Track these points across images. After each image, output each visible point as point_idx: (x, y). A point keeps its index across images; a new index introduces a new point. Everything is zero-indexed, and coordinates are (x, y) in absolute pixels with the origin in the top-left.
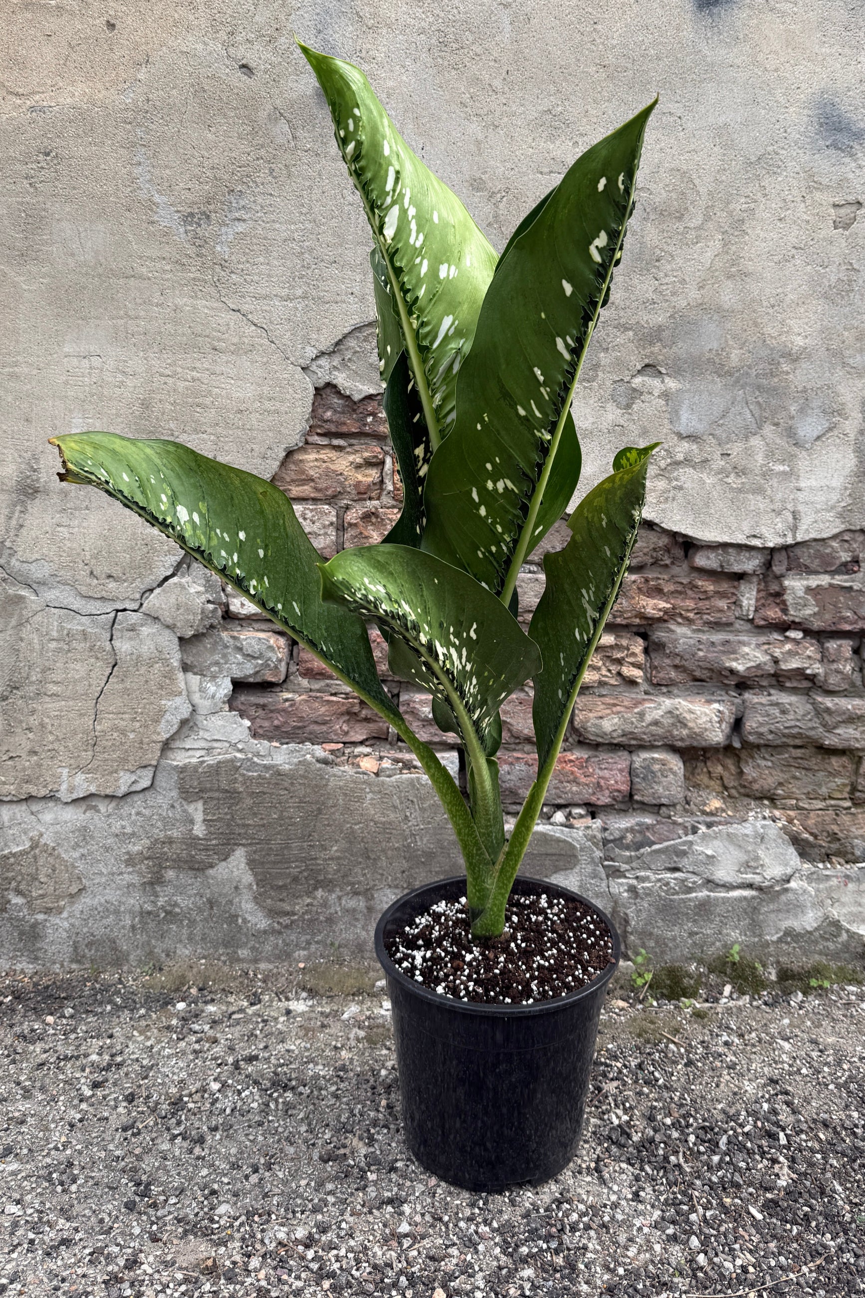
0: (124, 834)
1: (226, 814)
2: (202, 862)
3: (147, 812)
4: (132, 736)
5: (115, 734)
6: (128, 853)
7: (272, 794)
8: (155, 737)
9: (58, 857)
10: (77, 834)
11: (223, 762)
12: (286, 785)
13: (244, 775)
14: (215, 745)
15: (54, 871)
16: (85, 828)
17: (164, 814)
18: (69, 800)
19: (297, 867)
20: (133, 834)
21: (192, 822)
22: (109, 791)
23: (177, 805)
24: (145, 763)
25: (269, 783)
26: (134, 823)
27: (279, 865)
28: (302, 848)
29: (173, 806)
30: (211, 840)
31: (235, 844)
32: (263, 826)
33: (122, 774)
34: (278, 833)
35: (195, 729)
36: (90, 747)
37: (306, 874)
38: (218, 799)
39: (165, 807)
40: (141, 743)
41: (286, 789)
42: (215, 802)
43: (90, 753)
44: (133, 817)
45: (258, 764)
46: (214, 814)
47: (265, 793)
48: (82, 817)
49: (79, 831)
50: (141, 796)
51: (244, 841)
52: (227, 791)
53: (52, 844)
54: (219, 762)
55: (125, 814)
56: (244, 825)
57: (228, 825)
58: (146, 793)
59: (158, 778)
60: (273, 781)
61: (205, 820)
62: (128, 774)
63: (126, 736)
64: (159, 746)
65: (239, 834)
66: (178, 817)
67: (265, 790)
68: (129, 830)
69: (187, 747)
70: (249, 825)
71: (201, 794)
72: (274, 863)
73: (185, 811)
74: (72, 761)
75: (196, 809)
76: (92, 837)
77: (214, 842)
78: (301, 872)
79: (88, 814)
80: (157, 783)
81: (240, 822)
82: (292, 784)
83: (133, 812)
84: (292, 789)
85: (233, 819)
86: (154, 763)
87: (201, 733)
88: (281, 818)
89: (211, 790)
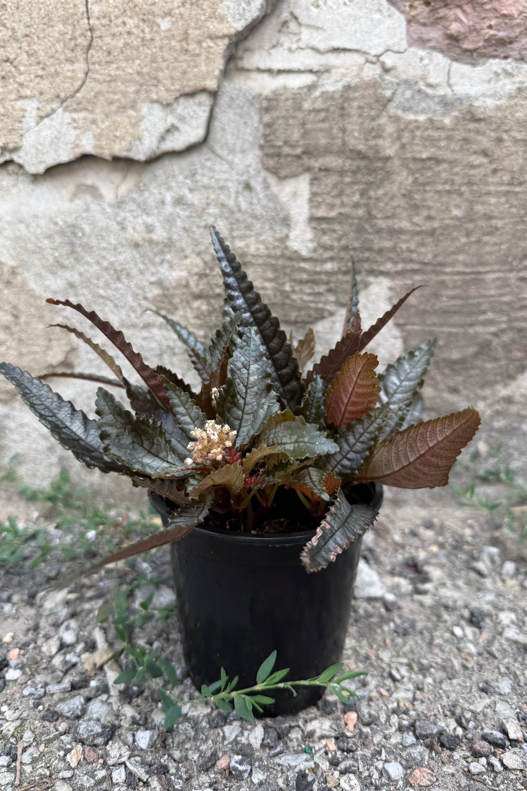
0: (151, 242)
1: (356, 206)
2: (304, 307)
3: (195, 198)
4: (165, 24)
5: (131, 23)
6: (159, 283)
7: (453, 163)
8: (214, 27)
9: (23, 288)
10: (58, 239)
11: (355, 88)
12: (485, 142)
13: (396, 119)
14: (333, 59)
15: (16, 317)
16: (73, 228)
17: (231, 203)
18: (41, 169)
19: (491, 322)
20: (169, 245)
21: (286, 221)
22: (119, 150)
23: (257, 185)
24: (192, 84)
25: (449, 138)
26: (170, 221)
27: (456, 319)
28: (505, 283)
29: (248, 187)
30: (324, 261)
31: (371, 272)
32: (432, 233)
33: (145, 109)
34: (460, 251)
35: (293, 26)
36: (79, 52)
37: (505, 338)
38: (342, 173)
39: (233, 186)
40: (186, 37)
41: (485, 153)
42: (333, 179)
43: (80, 66)
44: (169, 209)
45: (427, 95)
46: (332, 207)
47: (438, 161)
48: (66, 205)
49: (62, 233)
50: (185, 163)
51: (389, 266)
52: (360, 155)
53: (11, 263)
54: (348, 88)
55: (151, 202)
56: (394, 232)
57: (360, 230)
58: (195, 158)
59: (216, 124)
60: (460, 135)
61: (312, 219)
62: (157, 110)
63: (153, 24)
64: (223, 44)
65: (380, 251)
66: (259, 210)
67: (441, 154)
68: (160, 234)
69: (276, 66)
70: (401, 231)
71: (307, 161)
72: (446, 312)
73: (273, 198)
74: (45, 85)
75: (295, 195)
76: (87, 248)
77: (329, 266)
78: (496, 335)
79: (79, 203)
80: (217, 135)
81: (382, 224)
82: (500, 140)
83: (169, 197)
84: (498, 152)
85: (370, 215)
86: (211, 84)
87: (306, 34)
88: (470, 217)
89: (327, 151)
